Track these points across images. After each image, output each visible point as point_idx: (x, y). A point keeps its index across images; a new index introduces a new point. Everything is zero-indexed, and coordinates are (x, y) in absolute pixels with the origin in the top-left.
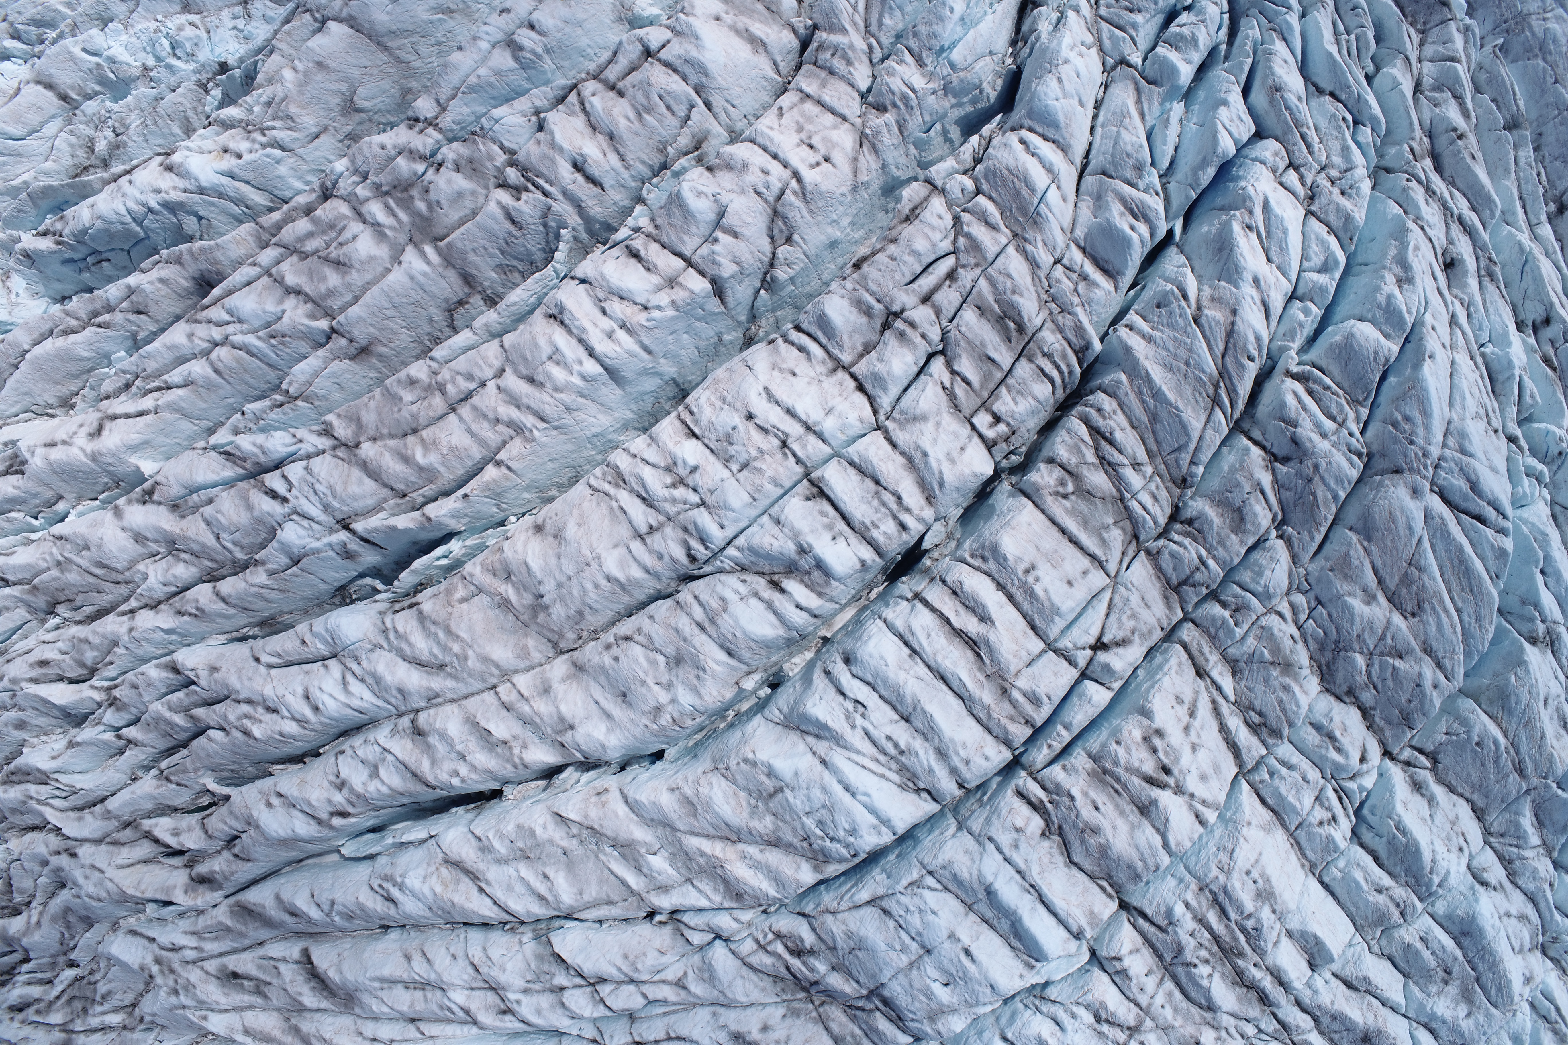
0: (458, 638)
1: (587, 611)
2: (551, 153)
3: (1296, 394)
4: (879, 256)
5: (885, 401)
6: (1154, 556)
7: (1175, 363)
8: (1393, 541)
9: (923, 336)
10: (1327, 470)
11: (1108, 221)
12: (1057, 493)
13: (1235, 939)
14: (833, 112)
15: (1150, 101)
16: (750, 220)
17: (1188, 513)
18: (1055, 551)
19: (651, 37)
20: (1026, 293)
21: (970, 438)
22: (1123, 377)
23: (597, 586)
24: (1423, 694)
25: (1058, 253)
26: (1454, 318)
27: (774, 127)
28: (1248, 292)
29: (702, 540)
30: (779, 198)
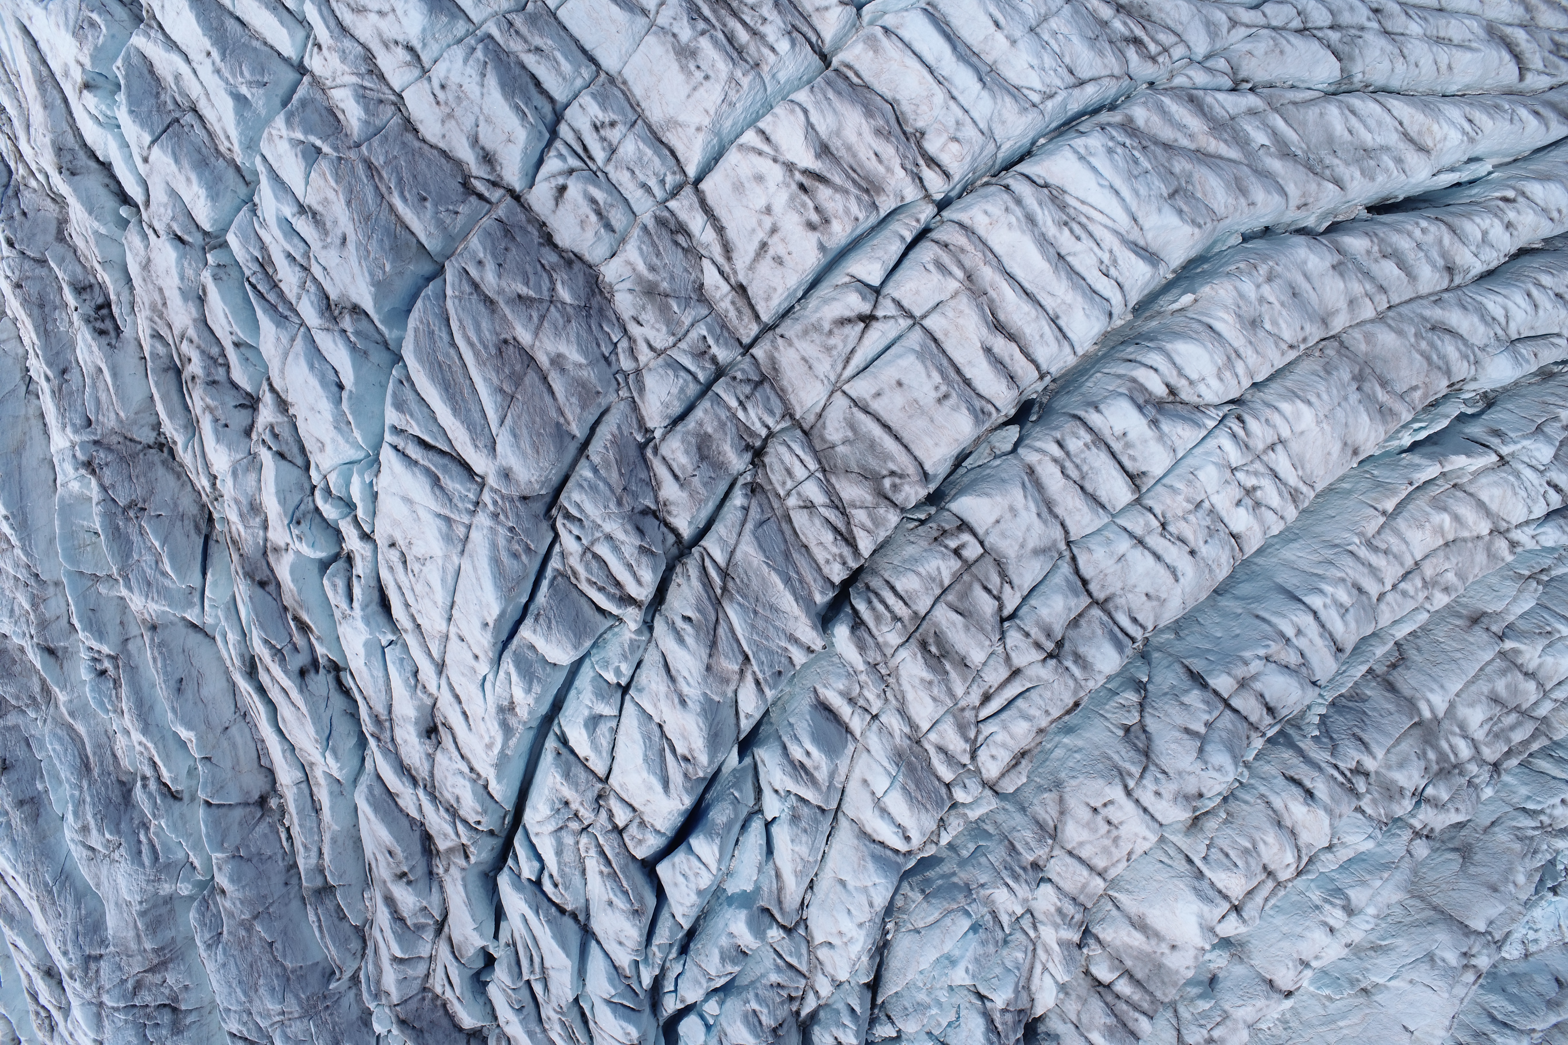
0: (1422, 354)
1: (1322, 374)
2: (1333, 806)
3: (639, 582)
4: (1056, 715)
5: (1065, 568)
6: (788, 413)
7: (768, 614)
8: (534, 423)
9: (1027, 635)
10: (608, 500)
11: (832, 760)
12: (901, 476)
13: (714, 11)
14: (1079, 859)
15: (771, 891)
16: (1173, 746)
17: (748, 456)
18: (910, 417)
19: (1236, 924)
20: (917, 682)
21: (987, 533)
22: (817, 598)
23: (1318, 396)
24: (494, 256)
25: (875, 726)
26: (441, 667)
27: (1139, 840)
28: (692, 691)
29: (1234, 436)
30: (1145, 769)
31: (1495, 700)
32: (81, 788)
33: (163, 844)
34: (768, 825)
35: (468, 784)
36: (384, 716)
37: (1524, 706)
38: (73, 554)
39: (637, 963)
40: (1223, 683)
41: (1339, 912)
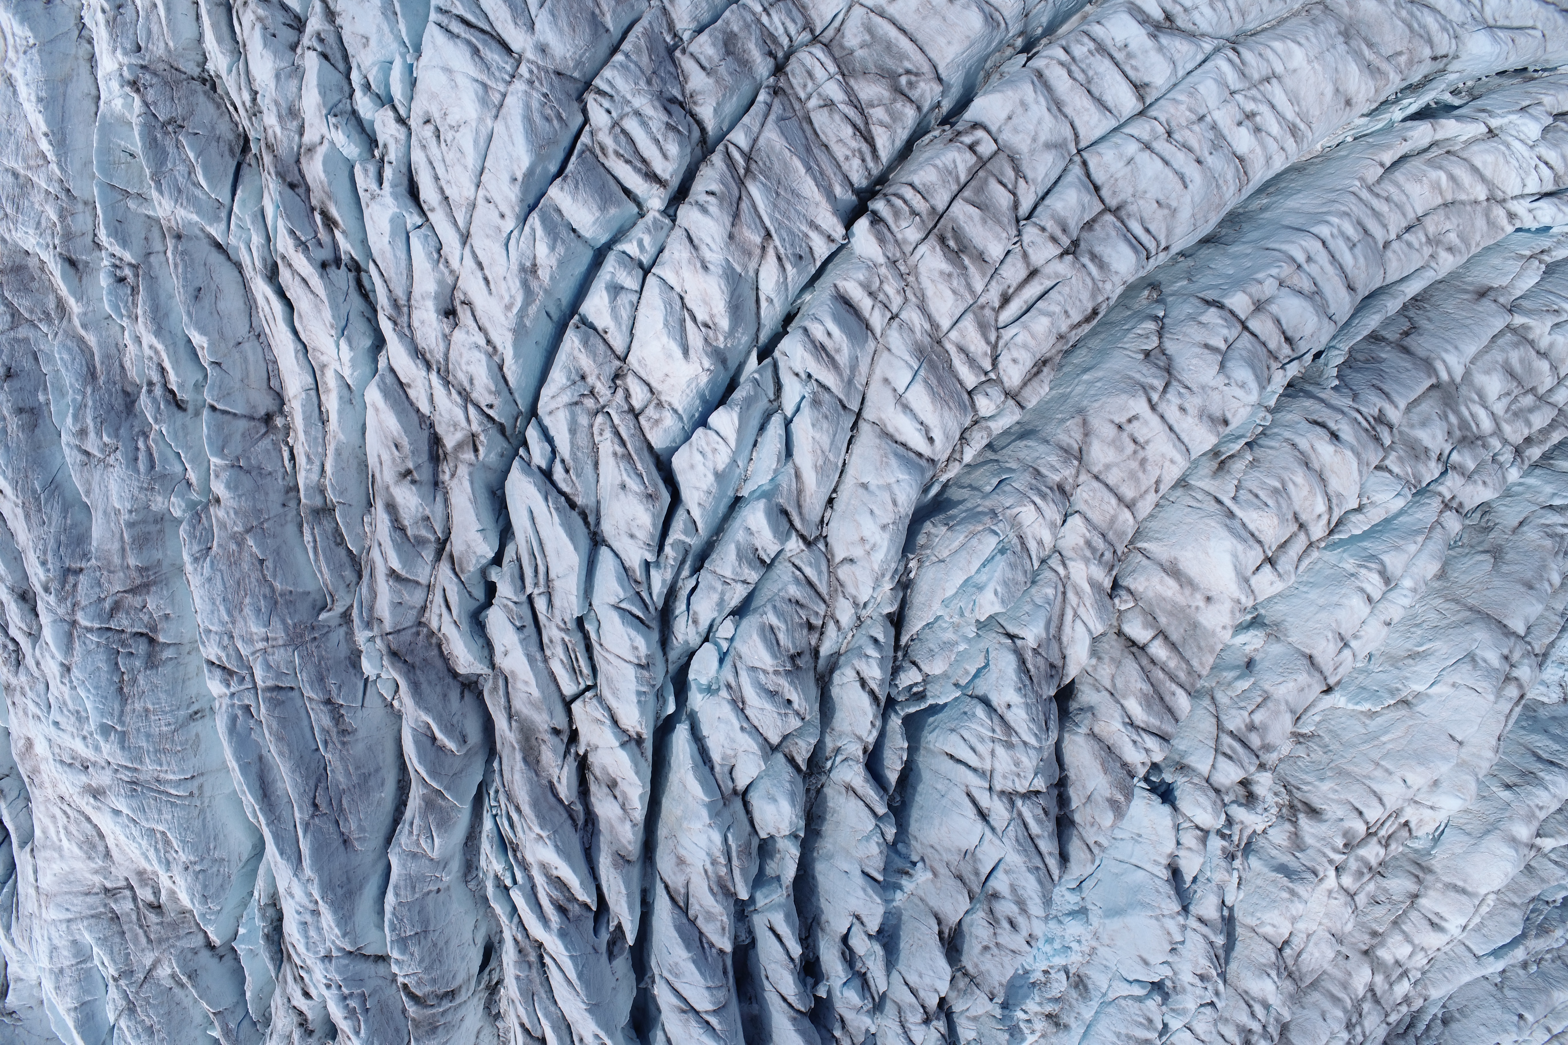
0: (1403, 21)
1: (1310, 26)
2: (1360, 450)
3: (665, 156)
4: (1077, 321)
5: (1076, 170)
6: (808, 26)
7: (789, 196)
9: (1043, 229)
10: (638, 78)
12: (917, 75)
14: (1107, 485)
15: (790, 489)
16: (1194, 361)
17: (770, 62)
18: (923, 18)
19: (1271, 576)
20: (936, 276)
21: (1000, 130)
22: (838, 190)
25: (895, 324)
26: (465, 238)
27: (1167, 464)
28: (713, 257)
29: (1230, 61)
30: (1167, 385)
31: (1511, 374)
32: (84, 394)
33: (161, 454)
34: (788, 423)
35: (483, 358)
36: (402, 302)
37: (1541, 391)
38: (107, 167)
39: (647, 564)
40: (1239, 302)
41: (1375, 578)
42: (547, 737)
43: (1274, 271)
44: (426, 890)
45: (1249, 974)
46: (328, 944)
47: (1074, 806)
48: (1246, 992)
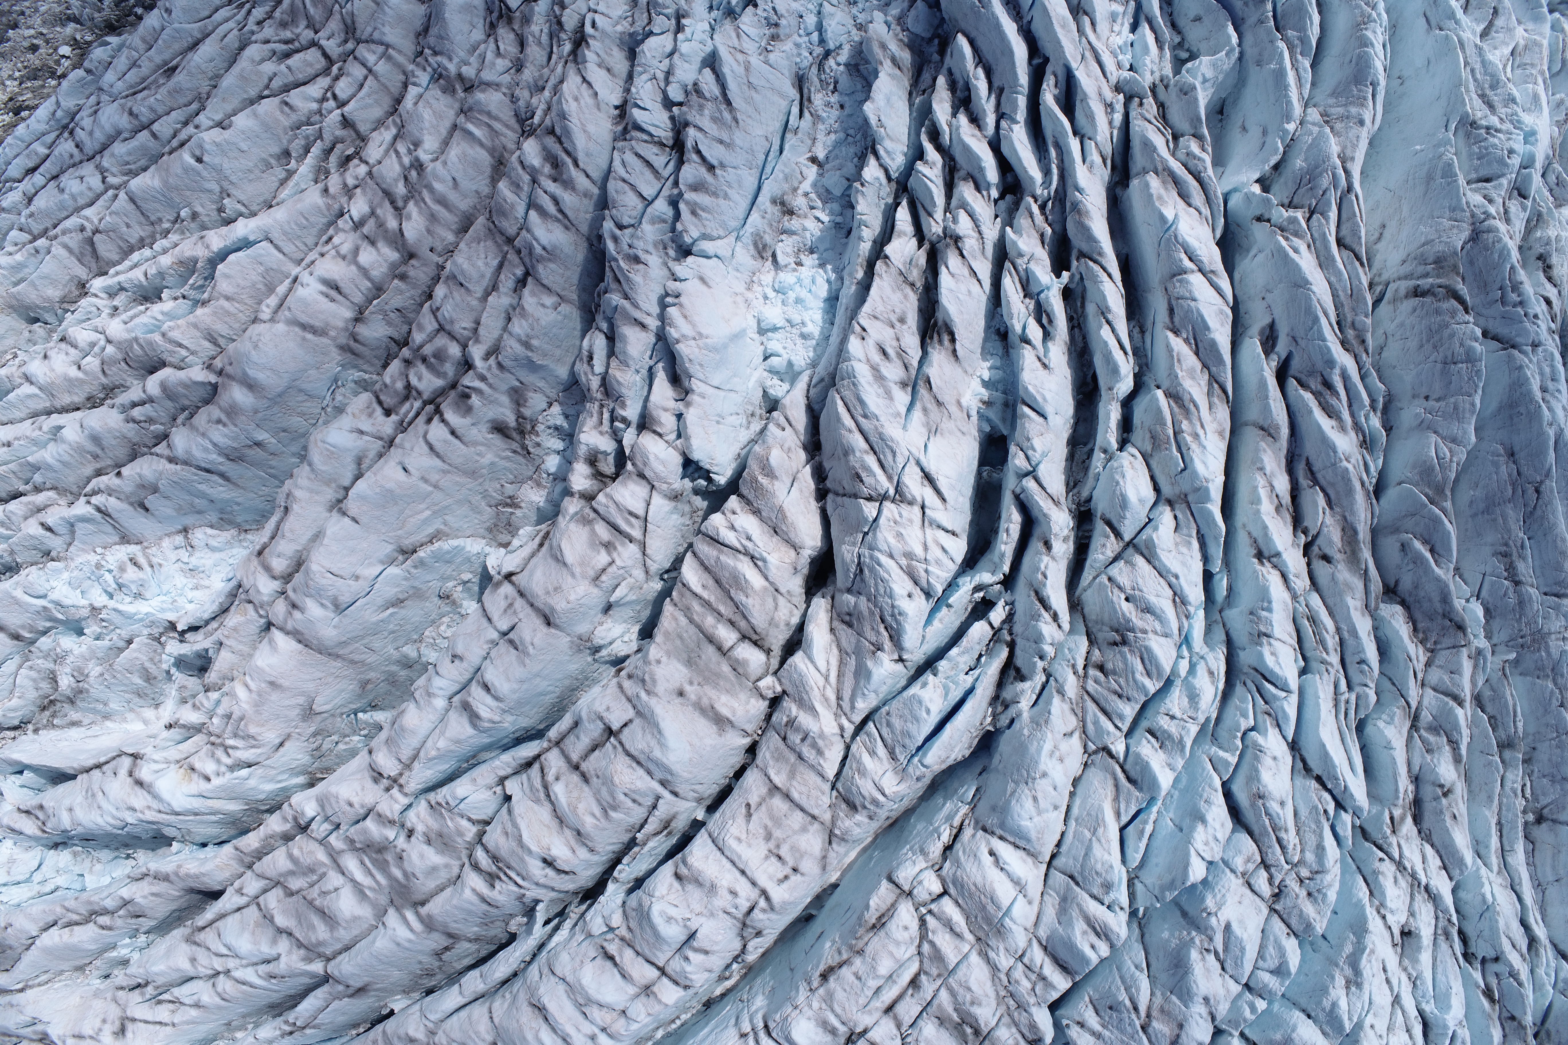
2: (520, 851)
4: (844, 969)
14: (802, 810)
20: (983, 1001)
25: (1020, 952)
26: (1397, 1000)
27: (743, 837)
28: (1198, 1009)
30: (748, 914)
35: (1389, 904)
36: (1441, 939)
40: (669, 994)
41: (484, 712)
42: (1338, 556)
43: (635, 1027)
44: (1442, 404)
45: (566, 250)
46: (1535, 360)
47: (808, 469)
48: (567, 228)
